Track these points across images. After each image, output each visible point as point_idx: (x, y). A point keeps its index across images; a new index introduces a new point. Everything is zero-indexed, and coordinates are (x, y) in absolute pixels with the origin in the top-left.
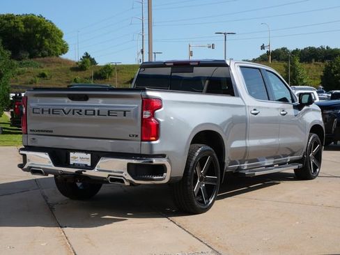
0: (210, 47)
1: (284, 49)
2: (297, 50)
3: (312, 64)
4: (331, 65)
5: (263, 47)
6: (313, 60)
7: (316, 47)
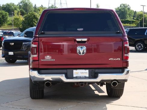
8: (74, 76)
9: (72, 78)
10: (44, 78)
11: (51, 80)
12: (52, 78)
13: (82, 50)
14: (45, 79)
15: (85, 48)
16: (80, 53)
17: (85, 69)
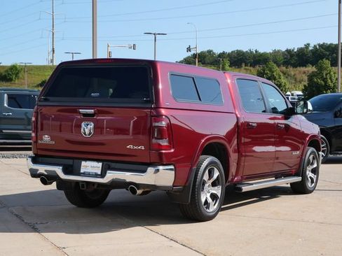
0: (130, 48)
1: (210, 52)
2: (224, 53)
3: (243, 69)
4: (264, 71)
5: (189, 49)
6: (243, 65)
7: (245, 51)
8: (82, 171)
9: (79, 174)
10: (38, 170)
11: (46, 174)
12: (46, 171)
13: (87, 128)
14: (38, 172)
15: (91, 126)
16: (85, 134)
17: (98, 160)
